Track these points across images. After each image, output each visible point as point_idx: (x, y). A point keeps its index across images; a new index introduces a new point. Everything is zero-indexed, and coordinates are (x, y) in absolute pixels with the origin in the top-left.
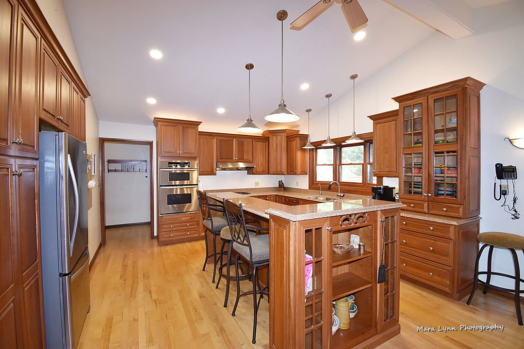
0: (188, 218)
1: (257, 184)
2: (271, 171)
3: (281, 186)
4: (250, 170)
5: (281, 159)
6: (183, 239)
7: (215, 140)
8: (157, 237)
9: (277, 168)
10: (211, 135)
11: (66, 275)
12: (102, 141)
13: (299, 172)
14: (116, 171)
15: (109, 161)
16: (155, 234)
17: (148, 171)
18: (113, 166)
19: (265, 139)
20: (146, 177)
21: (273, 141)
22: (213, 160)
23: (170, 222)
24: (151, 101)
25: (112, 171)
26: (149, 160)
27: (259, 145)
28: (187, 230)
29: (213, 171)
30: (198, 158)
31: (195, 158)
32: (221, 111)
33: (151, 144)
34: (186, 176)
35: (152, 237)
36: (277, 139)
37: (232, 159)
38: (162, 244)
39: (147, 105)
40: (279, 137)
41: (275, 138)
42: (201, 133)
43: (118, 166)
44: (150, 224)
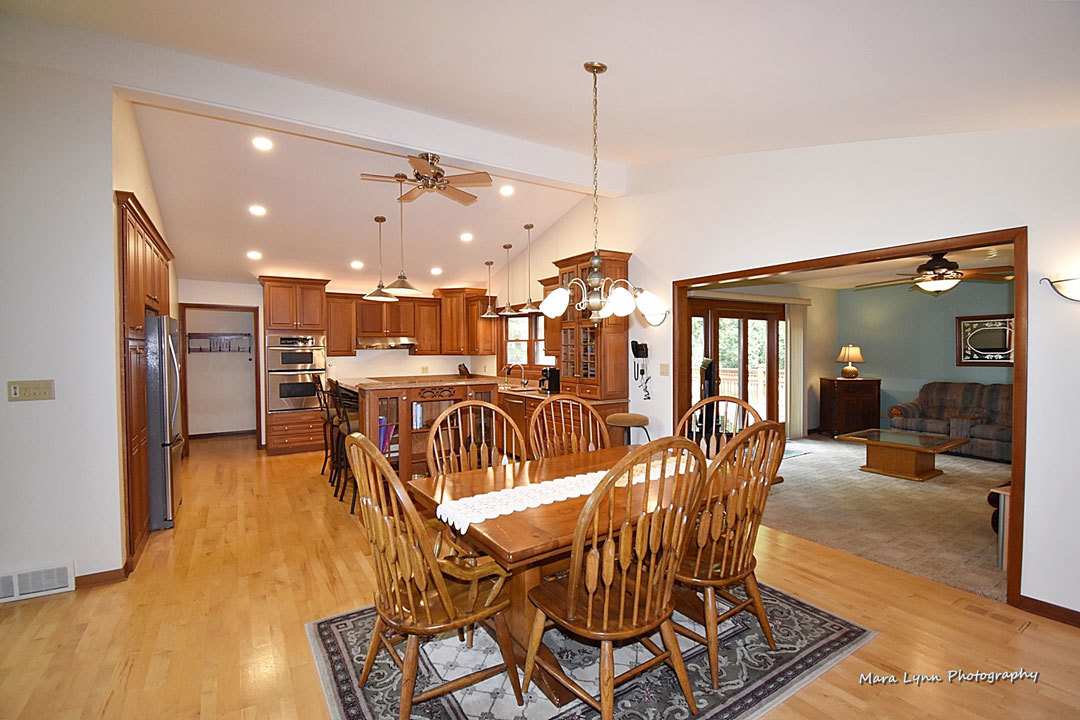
0: (309, 417)
1: (425, 369)
2: (444, 351)
3: (464, 372)
4: (412, 350)
5: (458, 333)
6: (305, 446)
7: (354, 305)
8: (266, 445)
9: (452, 345)
10: (347, 298)
11: (168, 445)
12: (183, 307)
13: (481, 352)
14: (201, 350)
15: (191, 336)
16: (263, 443)
17: (253, 350)
18: (195, 344)
19: (435, 303)
20: (250, 360)
21: (447, 303)
22: (351, 334)
23: (283, 422)
24: (254, 255)
25: (195, 350)
26: (253, 334)
27: (425, 311)
28: (309, 434)
29: (350, 351)
30: (325, 332)
31: (321, 332)
32: (357, 265)
33: (256, 310)
34: (308, 358)
35: (259, 446)
36: (452, 301)
37: (381, 331)
38: (273, 452)
39: (249, 260)
40: (454, 299)
41: (449, 300)
42: (330, 295)
43: (205, 344)
44: (257, 433)
